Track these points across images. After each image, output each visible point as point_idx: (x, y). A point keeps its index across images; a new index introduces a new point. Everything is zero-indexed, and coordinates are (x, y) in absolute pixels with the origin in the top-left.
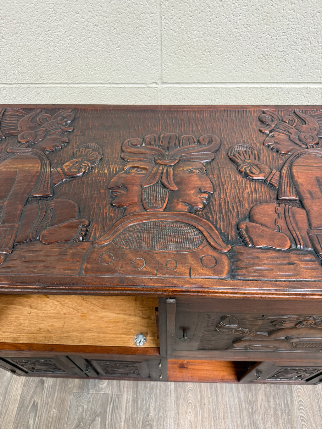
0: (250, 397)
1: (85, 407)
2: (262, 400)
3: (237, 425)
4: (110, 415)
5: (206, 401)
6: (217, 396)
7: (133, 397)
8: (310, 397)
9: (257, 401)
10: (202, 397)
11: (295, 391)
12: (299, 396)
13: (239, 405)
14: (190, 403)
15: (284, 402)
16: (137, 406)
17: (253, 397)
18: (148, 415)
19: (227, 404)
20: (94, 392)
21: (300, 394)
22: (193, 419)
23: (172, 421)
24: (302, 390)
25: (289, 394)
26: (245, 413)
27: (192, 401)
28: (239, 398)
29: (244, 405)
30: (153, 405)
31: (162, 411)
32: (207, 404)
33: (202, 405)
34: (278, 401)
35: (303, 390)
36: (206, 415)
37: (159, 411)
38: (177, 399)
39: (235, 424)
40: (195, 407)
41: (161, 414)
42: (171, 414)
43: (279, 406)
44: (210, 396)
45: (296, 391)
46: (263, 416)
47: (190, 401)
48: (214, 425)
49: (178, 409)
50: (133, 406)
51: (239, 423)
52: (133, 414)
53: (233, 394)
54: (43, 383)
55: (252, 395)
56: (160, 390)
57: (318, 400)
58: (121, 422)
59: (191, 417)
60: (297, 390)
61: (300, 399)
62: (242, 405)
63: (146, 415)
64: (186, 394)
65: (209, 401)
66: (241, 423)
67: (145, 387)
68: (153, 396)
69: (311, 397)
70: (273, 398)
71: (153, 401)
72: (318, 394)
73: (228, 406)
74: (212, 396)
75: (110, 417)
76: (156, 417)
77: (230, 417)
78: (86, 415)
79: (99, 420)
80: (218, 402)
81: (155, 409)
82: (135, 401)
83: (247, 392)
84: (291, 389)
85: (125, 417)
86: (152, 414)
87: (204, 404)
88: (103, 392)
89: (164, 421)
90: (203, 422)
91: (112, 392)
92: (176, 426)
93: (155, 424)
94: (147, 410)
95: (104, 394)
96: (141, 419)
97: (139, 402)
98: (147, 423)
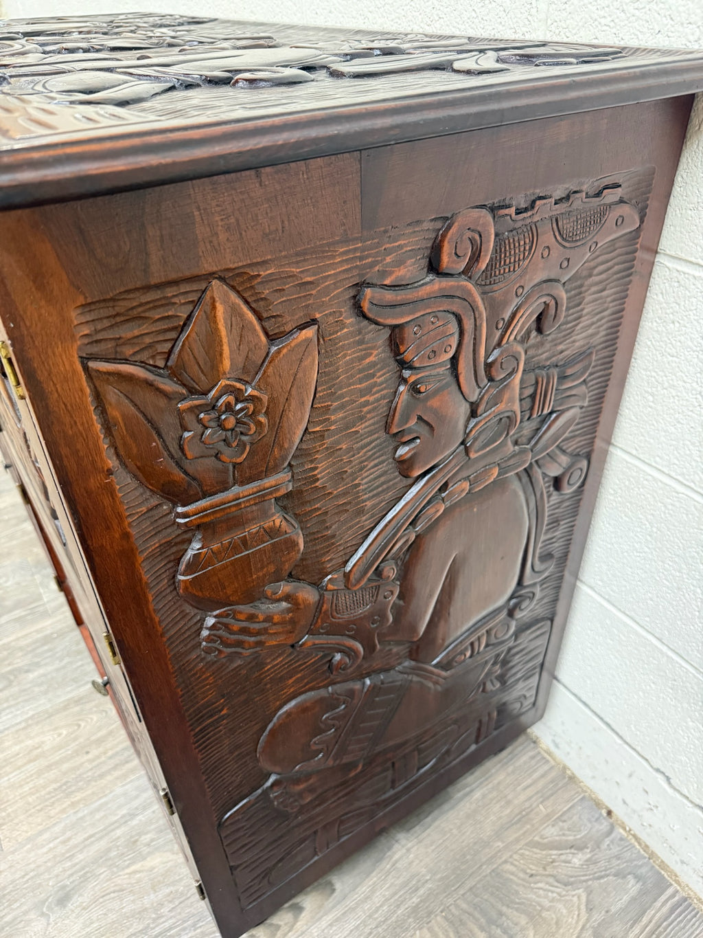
0: (146, 838)
1: (9, 584)
2: (152, 869)
3: (69, 839)
6: (115, 768)
7: (52, 634)
9: (144, 859)
10: (99, 742)
13: (116, 822)
14: (79, 726)
15: (170, 929)
16: (38, 648)
17: (148, 845)
18: (27, 671)
19: (106, 796)
23: (31, 713)
26: (103, 844)
27: (85, 727)
29: (119, 832)
30: (50, 668)
32: (90, 756)
34: (165, 910)
36: (65, 766)
37: (41, 684)
39: (68, 834)
40: (75, 739)
41: (36, 689)
43: (154, 920)
44: (110, 753)
46: (112, 889)
47: (83, 724)
48: (49, 793)
51: (71, 843)
52: (21, 649)
53: (137, 797)
55: (152, 840)
56: (82, 665)
59: (50, 740)
62: (117, 828)
63: (26, 668)
64: (95, 709)
65: (98, 757)
66: (76, 846)
70: (169, 895)
71: (57, 665)
73: (102, 801)
74: (110, 758)
76: (29, 685)
77: (80, 815)
80: (101, 776)
81: (44, 675)
82: (47, 640)
83: (153, 827)
85: (12, 641)
86: (31, 676)
87: (87, 753)
88: (42, 591)
89: (26, 701)
90: (49, 768)
91: (48, 602)
92: (23, 725)
93: (15, 689)
94: (38, 665)
95: (40, 594)
96: (16, 666)
97: (46, 648)
98: (12, 678)
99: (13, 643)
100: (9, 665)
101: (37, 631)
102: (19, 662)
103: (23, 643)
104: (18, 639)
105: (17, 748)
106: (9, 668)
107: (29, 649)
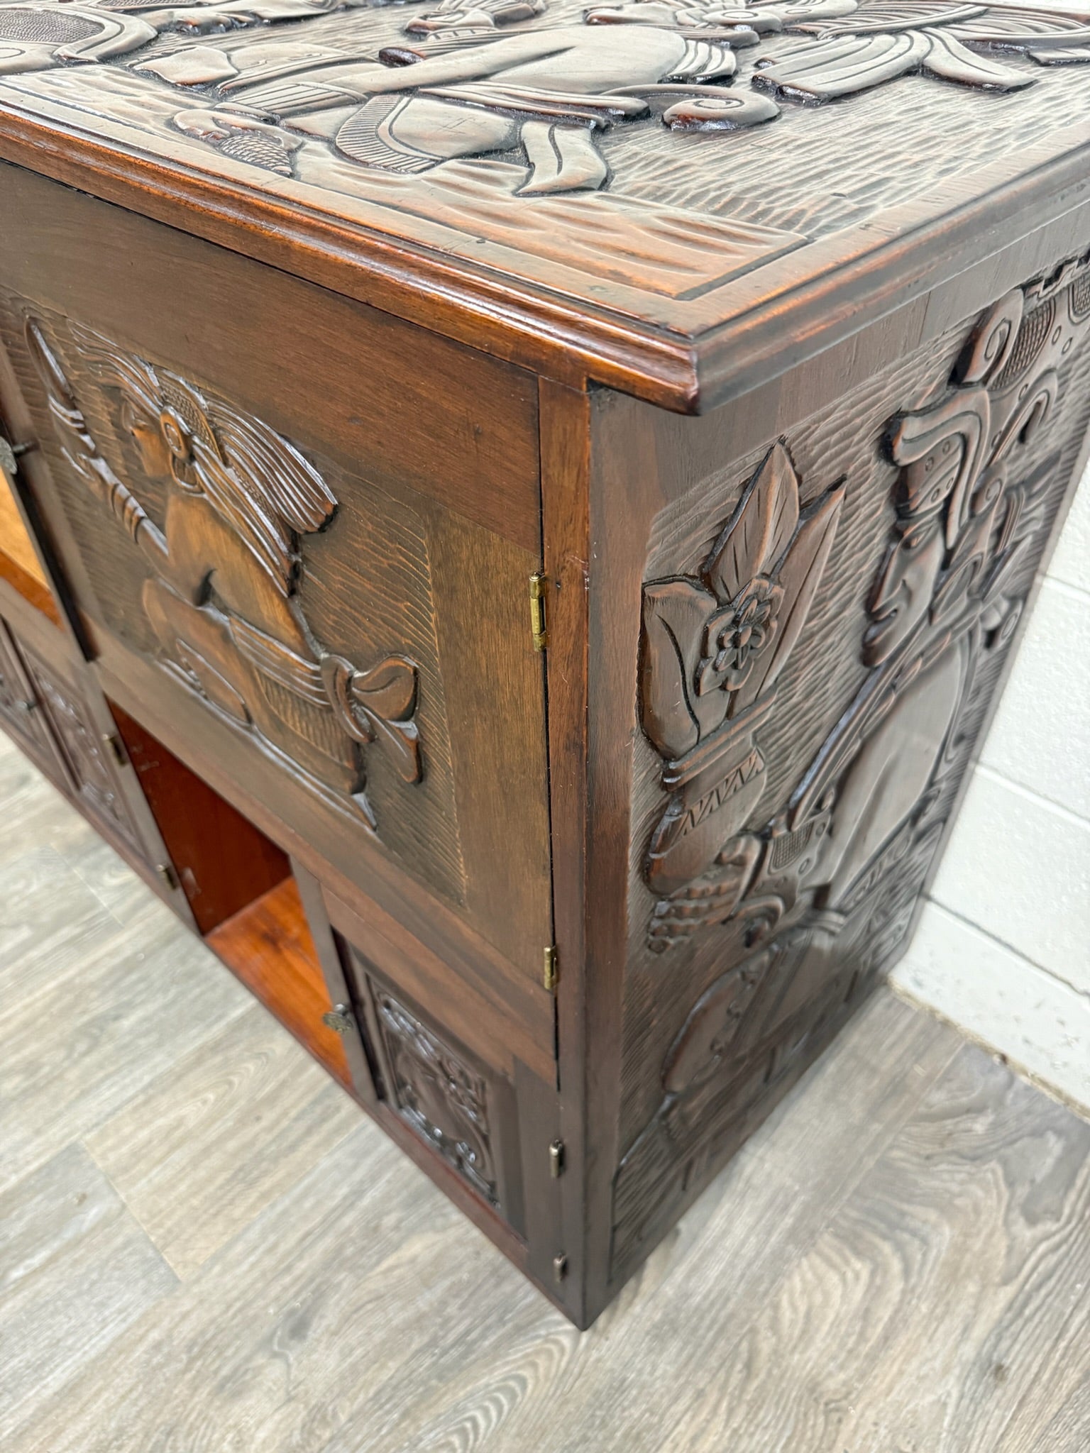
0: (390, 1220)
1: (34, 888)
2: (413, 1260)
3: (274, 1246)
6: (309, 1131)
7: (136, 954)
8: (566, 1402)
9: (397, 1247)
10: (271, 1099)
11: (538, 1337)
12: (534, 1365)
13: (334, 1210)
14: (230, 1084)
15: (468, 1332)
16: (120, 979)
17: (397, 1228)
18: (117, 1018)
19: (309, 1173)
20: (81, 877)
21: (542, 1362)
22: (191, 1123)
23: (147, 1079)
24: (565, 1359)
25: (509, 1326)
26: (328, 1242)
27: (240, 1083)
28: (358, 1193)
29: (347, 1220)
30: (151, 1008)
31: (153, 1038)
32: (264, 1123)
33: (251, 1115)
34: (452, 1310)
35: (569, 1363)
36: (231, 1145)
37: (147, 1033)
38: (216, 1047)
39: (272, 1238)
40: (232, 1104)
41: (143, 1042)
42: (162, 1062)
43: (442, 1326)
44: (293, 1113)
45: (538, 1341)
46: (366, 1299)
47: (236, 1080)
48: (221, 1187)
49: (189, 1068)
50: (112, 971)
51: (283, 1248)
52: (93, 986)
53: (355, 1167)
55: (400, 1221)
56: (202, 993)
57: (585, 1439)
58: (54, 977)
59: (192, 1112)
60: (547, 1340)
61: (527, 1373)
62: (343, 1214)
63: (113, 1013)
64: (247, 1054)
65: (277, 1122)
66: (289, 1253)
67: (183, 960)
68: (173, 991)
69: (571, 1407)
70: (450, 1288)
71: (161, 1000)
72: (604, 1424)
73: (306, 1182)
74: (297, 1119)
76: (127, 1039)
77: (279, 1209)
78: (17, 904)
79: (25, 933)
80: (293, 1148)
81: (146, 1019)
82: (129, 965)
83: (395, 1202)
84: (532, 1322)
85: (74, 977)
86: (126, 1023)
87: (258, 1119)
88: (93, 891)
89: (132, 1062)
90: (207, 1151)
91: (111, 907)
92: (141, 1098)
93: (108, 1048)
94: (130, 1006)
95: (92, 897)
96: (95, 1013)
97: (134, 977)
98: (95, 1031)
99: (77, 981)
100: (84, 1012)
101: (111, 955)
102: (100, 1006)
103: (93, 976)
104: (82, 972)
105: (144, 1135)
106: (86, 1018)
107: (107, 983)
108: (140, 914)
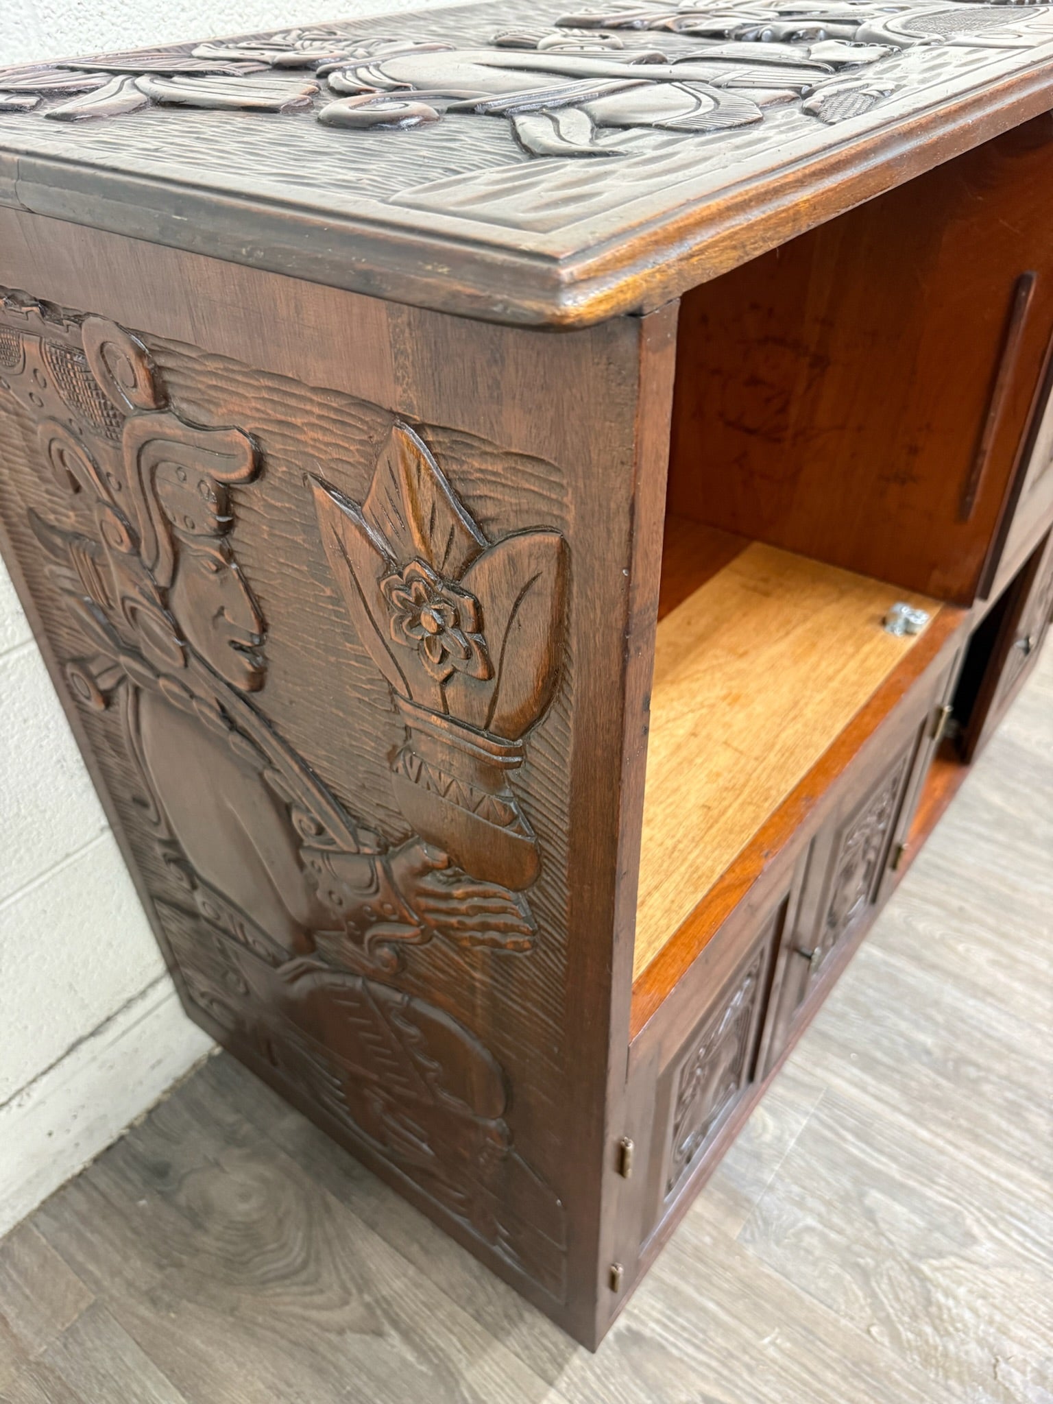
4: (876, 1155)
5: (955, 903)
20: (777, 1167)
22: (990, 955)
28: (980, 836)
31: (933, 1012)
33: (960, 914)
38: (917, 959)
42: (951, 995)
50: (882, 1078)
54: (634, 1338)
58: (914, 1135)
67: (842, 1017)
68: (878, 1012)
75: (884, 1159)
78: (840, 1232)
79: (875, 1197)
108: (806, 1079)
